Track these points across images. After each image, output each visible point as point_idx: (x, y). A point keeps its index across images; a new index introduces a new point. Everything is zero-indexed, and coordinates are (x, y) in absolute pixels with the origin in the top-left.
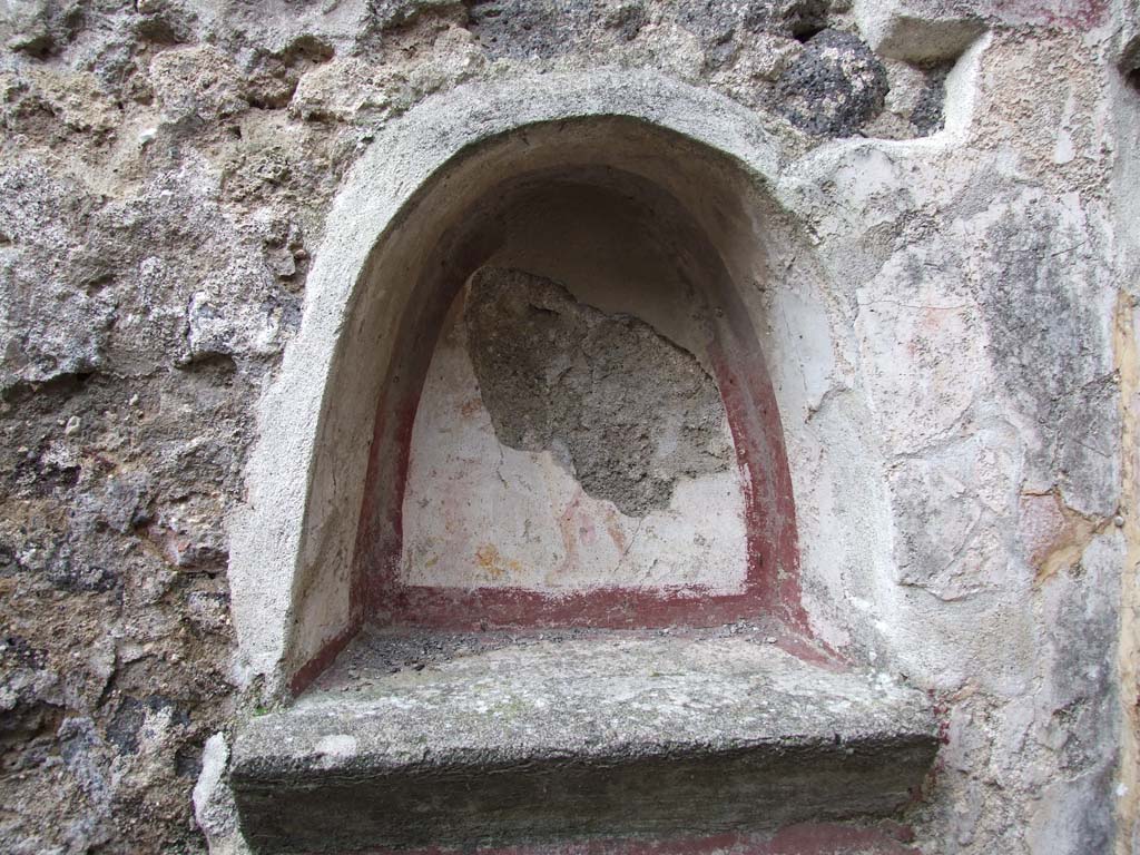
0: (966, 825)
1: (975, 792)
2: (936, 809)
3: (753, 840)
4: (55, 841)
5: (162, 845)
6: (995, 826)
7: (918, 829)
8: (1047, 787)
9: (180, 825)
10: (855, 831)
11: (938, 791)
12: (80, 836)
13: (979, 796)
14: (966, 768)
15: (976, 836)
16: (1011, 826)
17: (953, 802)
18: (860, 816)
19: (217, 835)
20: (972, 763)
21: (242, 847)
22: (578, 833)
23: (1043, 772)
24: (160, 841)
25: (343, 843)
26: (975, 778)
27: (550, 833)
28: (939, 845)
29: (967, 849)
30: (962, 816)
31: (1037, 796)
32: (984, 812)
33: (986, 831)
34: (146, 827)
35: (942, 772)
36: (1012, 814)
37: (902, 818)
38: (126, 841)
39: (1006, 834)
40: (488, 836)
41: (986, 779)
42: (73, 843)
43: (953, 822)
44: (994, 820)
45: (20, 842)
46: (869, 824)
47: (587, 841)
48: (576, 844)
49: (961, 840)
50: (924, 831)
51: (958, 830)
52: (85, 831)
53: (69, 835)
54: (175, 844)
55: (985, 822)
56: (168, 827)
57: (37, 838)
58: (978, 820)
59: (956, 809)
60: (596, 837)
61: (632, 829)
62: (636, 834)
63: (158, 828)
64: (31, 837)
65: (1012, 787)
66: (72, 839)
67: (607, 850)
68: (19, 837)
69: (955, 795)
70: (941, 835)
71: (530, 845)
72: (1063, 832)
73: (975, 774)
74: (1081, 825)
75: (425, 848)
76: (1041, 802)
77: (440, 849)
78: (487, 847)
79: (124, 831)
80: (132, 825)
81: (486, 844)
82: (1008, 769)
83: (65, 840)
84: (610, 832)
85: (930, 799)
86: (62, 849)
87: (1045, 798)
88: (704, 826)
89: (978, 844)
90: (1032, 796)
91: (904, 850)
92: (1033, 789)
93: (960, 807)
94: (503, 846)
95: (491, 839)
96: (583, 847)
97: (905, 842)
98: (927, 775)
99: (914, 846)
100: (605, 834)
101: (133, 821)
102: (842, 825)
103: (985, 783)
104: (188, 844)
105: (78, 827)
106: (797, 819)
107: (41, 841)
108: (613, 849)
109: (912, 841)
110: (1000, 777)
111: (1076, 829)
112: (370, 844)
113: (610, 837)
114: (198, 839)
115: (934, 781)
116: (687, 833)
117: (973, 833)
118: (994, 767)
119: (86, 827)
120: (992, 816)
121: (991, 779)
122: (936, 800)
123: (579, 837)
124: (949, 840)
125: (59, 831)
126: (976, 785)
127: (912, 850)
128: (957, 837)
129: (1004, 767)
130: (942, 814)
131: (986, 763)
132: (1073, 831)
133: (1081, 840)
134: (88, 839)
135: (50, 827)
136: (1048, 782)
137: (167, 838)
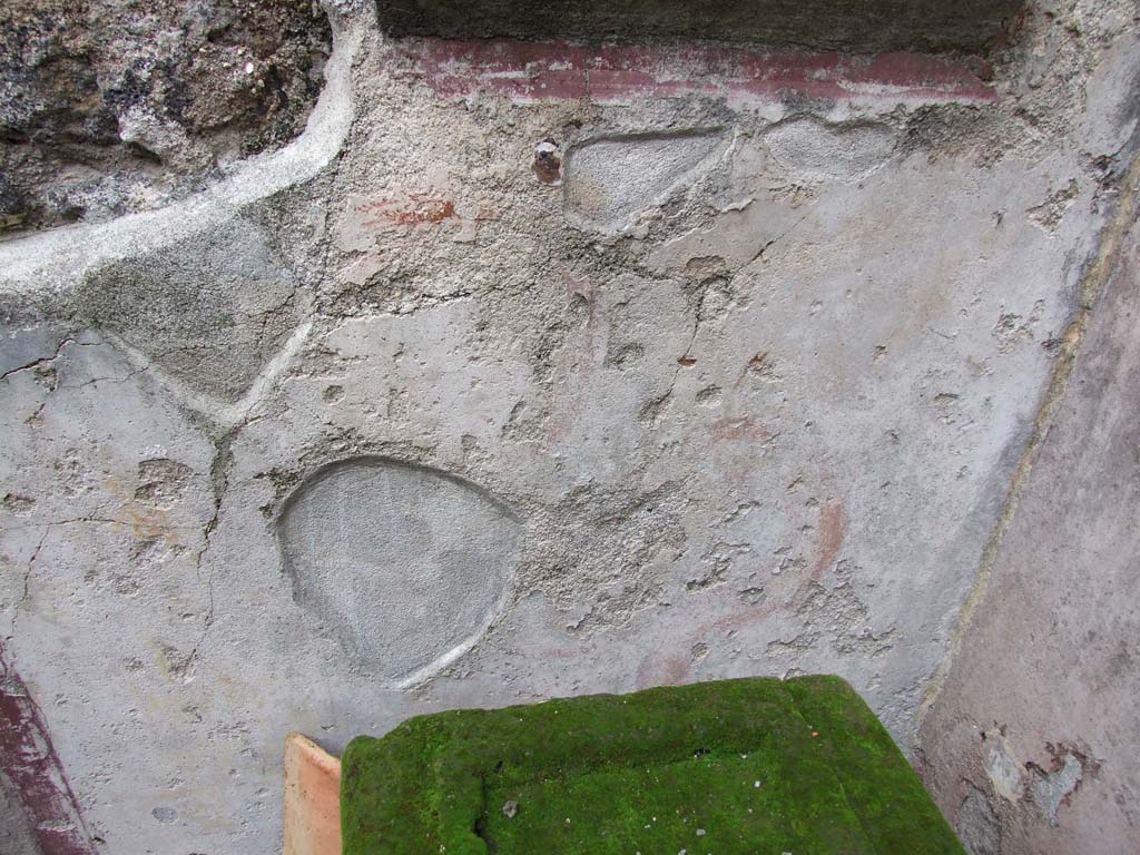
0: (1040, 68)
1: (1056, 36)
2: (1017, 51)
3: (853, 64)
4: (173, 24)
5: (283, 34)
6: (1064, 72)
7: (998, 69)
8: (1119, 37)
9: (302, 12)
10: (944, 65)
11: (1023, 33)
12: (200, 18)
13: (1058, 41)
14: (1053, 11)
15: (1045, 80)
16: (1077, 73)
17: (1034, 45)
18: (951, 50)
19: (345, 15)
20: (1059, 7)
21: (373, 27)
22: (698, 38)
23: (1119, 21)
24: (282, 30)
25: (475, 29)
26: (1059, 23)
27: (673, 34)
28: (1012, 86)
29: (1035, 92)
30: (1038, 59)
31: (1108, 44)
32: (1059, 55)
33: (1055, 76)
34: (266, 13)
35: (1031, 14)
36: (1081, 61)
37: (986, 57)
38: (247, 29)
39: (1071, 82)
40: (613, 32)
41: (1068, 24)
42: (192, 27)
43: (1029, 64)
44: (1064, 66)
45: (137, 21)
46: (957, 59)
47: (705, 48)
48: (694, 50)
49: (1033, 82)
50: (1001, 71)
51: (1032, 72)
52: (204, 13)
53: (186, 18)
54: (296, 34)
55: (1057, 67)
56: (290, 14)
57: (155, 18)
58: (1051, 65)
59: (1034, 53)
60: (715, 43)
61: (748, 38)
62: (751, 44)
63: (279, 14)
64: (149, 16)
65: (1088, 35)
66: (190, 22)
67: (723, 58)
68: (136, 16)
69: (1037, 39)
70: (1016, 76)
71: (652, 46)
72: (1119, 84)
73: (1061, 18)
74: (1135, 78)
75: (552, 41)
76: (1110, 50)
77: (567, 42)
78: (612, 45)
79: (245, 15)
80: (252, 9)
81: (611, 42)
82: (1091, 14)
83: (183, 24)
84: (728, 39)
85: (1014, 42)
86: (181, 32)
87: (1114, 47)
88: (814, 43)
89: (1045, 88)
90: (1103, 44)
91: (983, 87)
92: (1105, 39)
93: (1038, 51)
94: (627, 45)
95: (616, 37)
96: (701, 53)
97: (984, 80)
98: (1017, 17)
99: (991, 84)
100: (723, 41)
101: (253, 6)
102: (933, 57)
103: (1066, 28)
104: (310, 35)
105: (196, 8)
106: (897, 46)
107: (159, 21)
108: (727, 59)
109: (990, 80)
110: (1082, 22)
111: (1130, 81)
112: (499, 32)
113: (726, 45)
114: (320, 30)
115: (1022, 23)
116: (797, 49)
117: (1044, 77)
118: (1078, 12)
119: (205, 8)
120: (1063, 61)
121: (1072, 24)
122: (1019, 42)
123: (699, 42)
124: (1022, 81)
125: (176, 12)
126: (1058, 30)
127: (988, 88)
128: (1029, 79)
129: (1088, 12)
130: (1022, 56)
131: (1072, 9)
132: (1127, 84)
133: (1130, 93)
134: (208, 22)
135: (167, 7)
136: (1121, 32)
137: (289, 25)
